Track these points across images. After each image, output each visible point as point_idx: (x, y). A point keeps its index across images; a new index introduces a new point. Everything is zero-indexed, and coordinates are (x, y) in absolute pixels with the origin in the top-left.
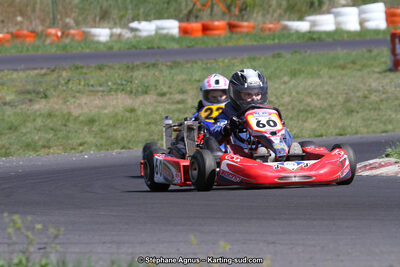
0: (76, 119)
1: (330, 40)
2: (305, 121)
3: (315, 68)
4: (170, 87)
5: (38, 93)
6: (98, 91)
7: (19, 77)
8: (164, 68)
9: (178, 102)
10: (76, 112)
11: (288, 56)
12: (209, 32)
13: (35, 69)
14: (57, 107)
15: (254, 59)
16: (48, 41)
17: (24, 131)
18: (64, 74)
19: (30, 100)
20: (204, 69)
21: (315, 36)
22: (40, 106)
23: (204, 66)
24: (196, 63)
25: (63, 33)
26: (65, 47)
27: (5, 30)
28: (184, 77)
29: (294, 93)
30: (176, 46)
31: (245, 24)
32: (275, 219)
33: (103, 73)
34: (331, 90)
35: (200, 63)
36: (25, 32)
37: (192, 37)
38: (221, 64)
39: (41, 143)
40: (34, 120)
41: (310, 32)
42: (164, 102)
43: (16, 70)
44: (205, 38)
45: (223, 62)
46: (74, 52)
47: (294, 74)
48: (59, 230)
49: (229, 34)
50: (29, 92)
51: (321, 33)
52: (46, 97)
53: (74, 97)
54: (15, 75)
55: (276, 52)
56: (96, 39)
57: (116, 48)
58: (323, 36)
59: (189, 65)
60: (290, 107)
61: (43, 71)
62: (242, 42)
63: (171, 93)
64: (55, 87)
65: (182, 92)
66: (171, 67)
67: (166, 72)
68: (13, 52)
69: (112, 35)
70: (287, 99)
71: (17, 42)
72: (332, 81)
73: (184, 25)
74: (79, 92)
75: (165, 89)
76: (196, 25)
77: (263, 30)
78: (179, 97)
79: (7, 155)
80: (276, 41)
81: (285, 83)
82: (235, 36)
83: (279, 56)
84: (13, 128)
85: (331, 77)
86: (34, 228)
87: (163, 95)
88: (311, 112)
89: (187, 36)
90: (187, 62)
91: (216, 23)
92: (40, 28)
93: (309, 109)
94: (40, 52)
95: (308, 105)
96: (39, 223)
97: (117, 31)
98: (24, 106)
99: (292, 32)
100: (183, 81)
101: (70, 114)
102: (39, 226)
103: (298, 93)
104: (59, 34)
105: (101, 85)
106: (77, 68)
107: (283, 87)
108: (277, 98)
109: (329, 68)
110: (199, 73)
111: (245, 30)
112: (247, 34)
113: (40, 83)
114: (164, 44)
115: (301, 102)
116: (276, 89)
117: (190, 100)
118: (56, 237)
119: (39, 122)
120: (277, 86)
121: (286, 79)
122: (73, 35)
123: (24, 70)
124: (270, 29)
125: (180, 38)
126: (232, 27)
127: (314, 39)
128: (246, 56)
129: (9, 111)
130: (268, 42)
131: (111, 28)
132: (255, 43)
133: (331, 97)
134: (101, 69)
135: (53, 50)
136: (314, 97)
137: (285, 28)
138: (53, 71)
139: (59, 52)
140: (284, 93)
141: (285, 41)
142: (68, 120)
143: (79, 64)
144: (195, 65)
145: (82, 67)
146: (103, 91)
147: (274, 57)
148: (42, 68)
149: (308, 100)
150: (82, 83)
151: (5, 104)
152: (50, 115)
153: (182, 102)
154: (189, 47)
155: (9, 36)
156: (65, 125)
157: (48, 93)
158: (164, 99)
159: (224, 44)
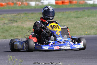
0: (25, 28)
2: (92, 30)
3: (95, 15)
5: (14, 21)
6: (32, 20)
7: (9, 16)
10: (25, 26)
11: (87, 11)
12: (64, 4)
13: (13, 13)
14: (20, 25)
16: (17, 5)
17: (10, 31)
18: (22, 15)
19: (12, 23)
20: (62, 14)
22: (15, 24)
25: (22, 3)
26: (22, 7)
27: (5, 2)
29: (88, 22)
31: (74, 1)
32: (83, 58)
33: (33, 15)
36: (11, 3)
39: (15, 35)
40: (13, 28)
43: (8, 14)
45: (68, 12)
46: (25, 9)
47: (88, 16)
48: (22, 61)
50: (12, 20)
52: (16, 22)
53: (25, 22)
54: (8, 15)
56: (31, 5)
57: (37, 8)
59: (58, 13)
60: (87, 26)
61: (16, 14)
62: (73, 7)
64: (19, 19)
68: (7, 9)
69: (36, 4)
70: (86, 23)
71: (8, 5)
73: (57, 1)
74: (26, 20)
76: (60, 2)
77: (80, 3)
79: (5, 38)
80: (83, 6)
81: (86, 19)
83: (84, 11)
84: (7, 31)
86: (15, 60)
88: (93, 27)
91: (66, 1)
92: (15, 2)
93: (93, 26)
94: (15, 9)
95: (93, 25)
96: (17, 58)
97: (37, 3)
98: (10, 24)
101: (23, 27)
102: (16, 59)
103: (89, 22)
104: (21, 3)
105: (32, 18)
106: (25, 13)
107: (85, 20)
108: (83, 23)
110: (61, 16)
111: (74, 3)
112: (75, 5)
113: (15, 18)
115: (90, 24)
118: (21, 62)
119: (15, 29)
120: (83, 19)
121: (86, 17)
122: (25, 4)
123: (10, 14)
124: (82, 3)
126: (70, 2)
127: (94, 6)
128: (75, 11)
129: (6, 26)
130: (81, 7)
131: (35, 2)
134: (33, 14)
135: (19, 8)
136: (94, 23)
137: (86, 3)
138: (19, 14)
139: (20, 9)
140: (86, 22)
142: (23, 29)
143: (26, 12)
144: (60, 13)
145: (27, 13)
146: (33, 20)
148: (15, 13)
149: (92, 24)
150: (27, 18)
151: (5, 23)
152: (18, 27)
155: (6, 4)
156: (22, 30)
157: (17, 21)
159: (68, 7)
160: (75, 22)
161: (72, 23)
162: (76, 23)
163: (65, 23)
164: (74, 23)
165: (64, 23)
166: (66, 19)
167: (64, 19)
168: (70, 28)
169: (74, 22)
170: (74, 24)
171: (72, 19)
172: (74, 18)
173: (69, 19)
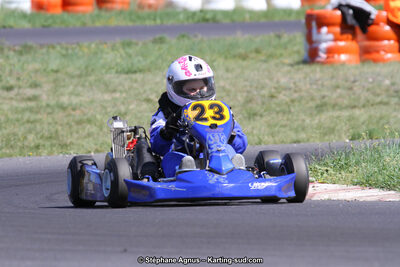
1: (227, 21)
4: (18, 79)
8: (12, 53)
9: (29, 99)
11: (174, 41)
12: (70, 8)
15: (129, 45)
20: (64, 56)
21: (208, 16)
23: (64, 52)
24: (54, 47)
28: (37, 66)
30: (26, 25)
34: (227, 87)
35: (58, 48)
37: (49, 14)
38: (86, 50)
41: (201, 11)
42: (12, 99)
44: (66, 16)
45: (89, 47)
49: (96, 11)
51: (215, 12)
55: (158, 36)
58: (219, 17)
59: (44, 50)
62: (114, 22)
63: (20, 87)
65: (35, 85)
66: (21, 53)
67: (14, 59)
72: (230, 75)
75: (12, 82)
78: (30, 92)
80: (158, 22)
82: (103, 13)
83: (161, 41)
85: (227, 70)
87: (9, 89)
89: (42, 12)
90: (42, 46)
99: (178, 10)
100: (36, 71)
109: (226, 58)
110: (58, 62)
111: (119, 6)
112: (121, 12)
114: (11, 22)
116: (157, 83)
117: (44, 97)
120: (158, 79)
124: (150, 6)
125: (32, 15)
126: (101, 2)
127: (207, 20)
128: (118, 40)
130: (149, 23)
132: (130, 24)
133: (228, 95)
137: (170, 5)
141: (170, 22)
144: (51, 50)
147: (155, 42)
153: (34, 98)
154: (44, 26)
158: (12, 94)
159: (89, 24)
160: (121, 92)
161: (107, 97)
162: (124, 95)
163: (78, 95)
164: (117, 95)
165: (71, 94)
166: (80, 76)
167: (72, 77)
168: (98, 117)
169: (114, 91)
170: (116, 99)
171: (107, 77)
172: (117, 72)
173: (92, 78)
